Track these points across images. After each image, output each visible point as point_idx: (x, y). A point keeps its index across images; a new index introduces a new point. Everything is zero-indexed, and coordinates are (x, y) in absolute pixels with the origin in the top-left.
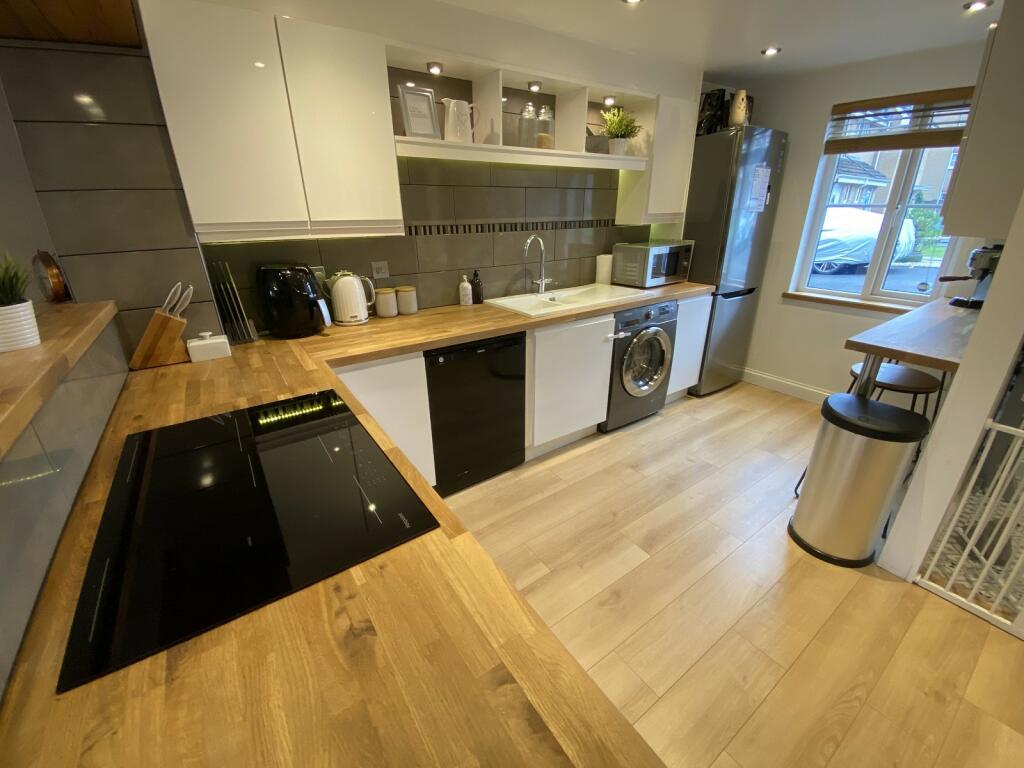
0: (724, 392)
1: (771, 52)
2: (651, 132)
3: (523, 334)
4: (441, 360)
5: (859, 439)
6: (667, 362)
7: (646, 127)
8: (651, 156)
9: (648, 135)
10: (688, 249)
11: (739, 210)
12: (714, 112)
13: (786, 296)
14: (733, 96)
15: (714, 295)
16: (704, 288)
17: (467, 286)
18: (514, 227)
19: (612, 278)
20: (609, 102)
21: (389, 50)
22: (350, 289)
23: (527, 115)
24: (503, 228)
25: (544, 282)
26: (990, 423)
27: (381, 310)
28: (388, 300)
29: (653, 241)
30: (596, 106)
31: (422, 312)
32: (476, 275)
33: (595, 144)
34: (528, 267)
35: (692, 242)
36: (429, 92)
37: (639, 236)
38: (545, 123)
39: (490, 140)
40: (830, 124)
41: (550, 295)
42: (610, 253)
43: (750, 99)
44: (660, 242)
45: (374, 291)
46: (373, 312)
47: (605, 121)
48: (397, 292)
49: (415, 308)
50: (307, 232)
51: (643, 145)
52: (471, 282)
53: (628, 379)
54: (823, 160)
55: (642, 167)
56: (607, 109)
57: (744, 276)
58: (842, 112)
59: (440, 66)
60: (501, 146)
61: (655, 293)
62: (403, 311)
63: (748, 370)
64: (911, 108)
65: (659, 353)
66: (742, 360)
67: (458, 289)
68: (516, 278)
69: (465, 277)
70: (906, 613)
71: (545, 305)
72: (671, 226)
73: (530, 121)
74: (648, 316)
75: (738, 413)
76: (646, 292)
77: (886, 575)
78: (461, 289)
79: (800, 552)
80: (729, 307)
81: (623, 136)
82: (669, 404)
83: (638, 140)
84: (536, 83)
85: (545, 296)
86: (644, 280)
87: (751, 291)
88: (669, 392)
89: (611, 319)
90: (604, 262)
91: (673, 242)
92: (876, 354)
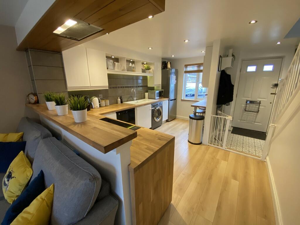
0: (173, 121)
1: (173, 56)
2: (153, 69)
3: (134, 108)
4: (119, 114)
5: (195, 121)
6: (162, 114)
7: (152, 67)
8: (154, 73)
9: (153, 70)
10: (162, 91)
11: (171, 83)
12: (164, 65)
13: (182, 100)
14: (167, 62)
15: (169, 100)
16: (167, 99)
17: (119, 100)
18: (128, 87)
19: (149, 97)
20: (145, 63)
21: (106, 54)
22: (95, 101)
23: (130, 65)
24: (126, 87)
25: (135, 98)
26: (212, 115)
27: (102, 105)
28: (103, 103)
29: (155, 90)
30: (143, 64)
31: (110, 105)
32: (121, 97)
33: (143, 71)
34: (131, 95)
35: (163, 90)
36: (111, 61)
37: (152, 89)
38: (133, 67)
39: (123, 70)
40: (185, 68)
41: (137, 101)
42: (147, 92)
43: (170, 63)
44: (157, 90)
45: (100, 101)
46: (100, 106)
47: (144, 67)
48: (105, 101)
49: (109, 105)
50: (89, 88)
51: (152, 72)
52: (120, 99)
53: (155, 118)
54: (184, 74)
55: (152, 75)
56: (145, 64)
57: (173, 97)
58: (186, 66)
59: (114, 56)
60: (126, 71)
61: (158, 100)
62: (106, 105)
63: (177, 116)
64: (197, 66)
65: (160, 112)
66: (176, 114)
67: (117, 100)
68: (129, 98)
69: (119, 98)
70: (207, 149)
71: (136, 103)
72: (158, 87)
73: (131, 67)
74: (157, 104)
75: (176, 124)
76: (156, 100)
77: (204, 145)
78: (118, 100)
79: (190, 144)
80: (171, 102)
81: (148, 70)
82: (163, 123)
83: (151, 70)
84: (131, 60)
85: (136, 101)
86: (155, 98)
87: (175, 99)
88: (163, 121)
89: (150, 105)
90: (147, 94)
91: (160, 90)
92: (196, 107)
